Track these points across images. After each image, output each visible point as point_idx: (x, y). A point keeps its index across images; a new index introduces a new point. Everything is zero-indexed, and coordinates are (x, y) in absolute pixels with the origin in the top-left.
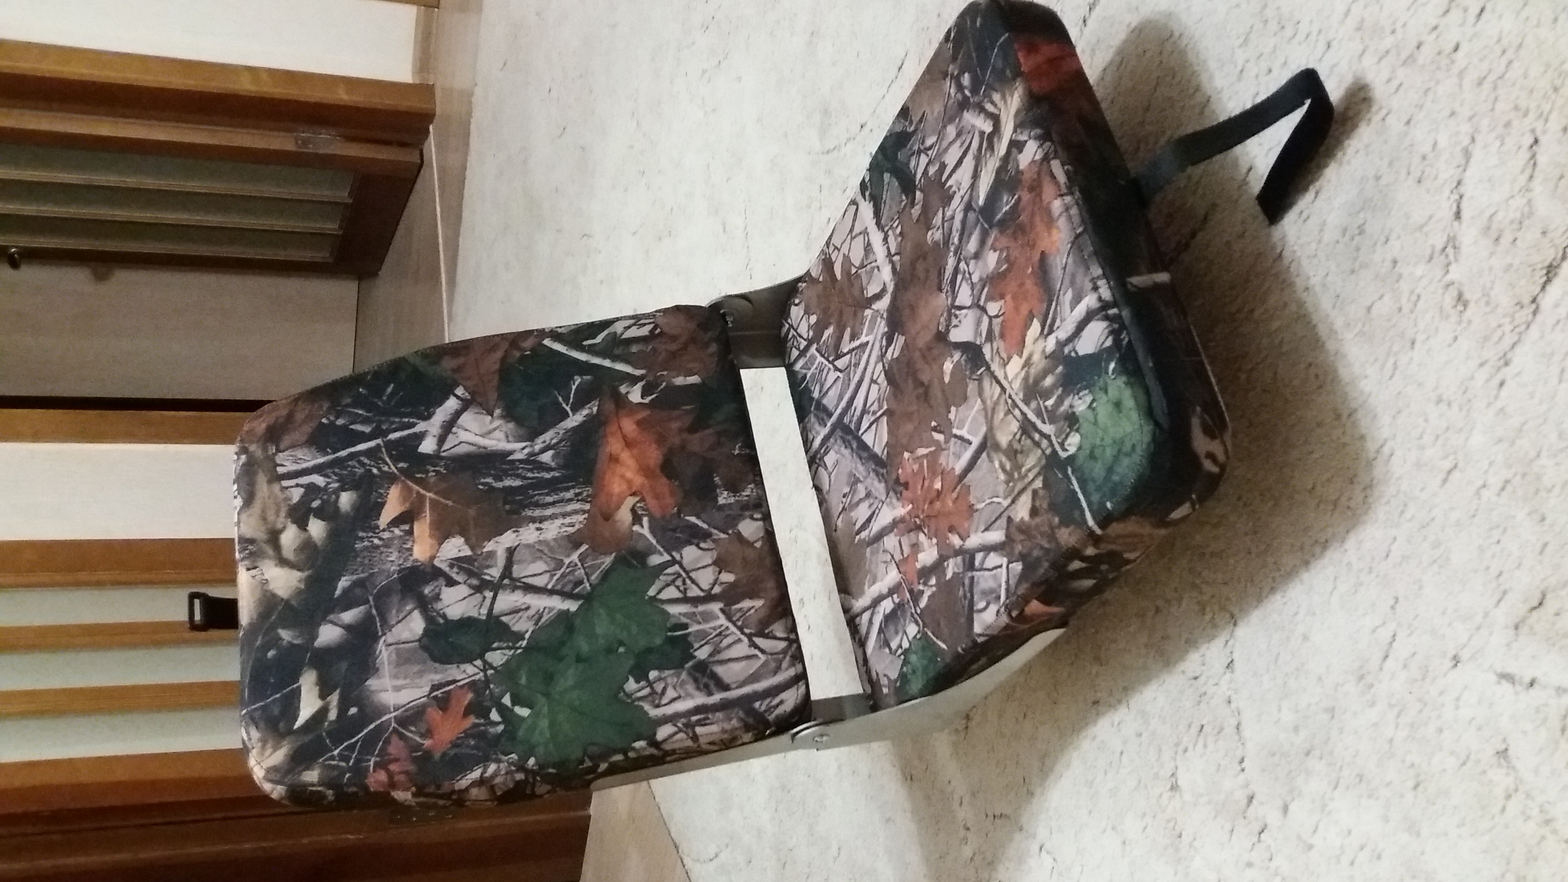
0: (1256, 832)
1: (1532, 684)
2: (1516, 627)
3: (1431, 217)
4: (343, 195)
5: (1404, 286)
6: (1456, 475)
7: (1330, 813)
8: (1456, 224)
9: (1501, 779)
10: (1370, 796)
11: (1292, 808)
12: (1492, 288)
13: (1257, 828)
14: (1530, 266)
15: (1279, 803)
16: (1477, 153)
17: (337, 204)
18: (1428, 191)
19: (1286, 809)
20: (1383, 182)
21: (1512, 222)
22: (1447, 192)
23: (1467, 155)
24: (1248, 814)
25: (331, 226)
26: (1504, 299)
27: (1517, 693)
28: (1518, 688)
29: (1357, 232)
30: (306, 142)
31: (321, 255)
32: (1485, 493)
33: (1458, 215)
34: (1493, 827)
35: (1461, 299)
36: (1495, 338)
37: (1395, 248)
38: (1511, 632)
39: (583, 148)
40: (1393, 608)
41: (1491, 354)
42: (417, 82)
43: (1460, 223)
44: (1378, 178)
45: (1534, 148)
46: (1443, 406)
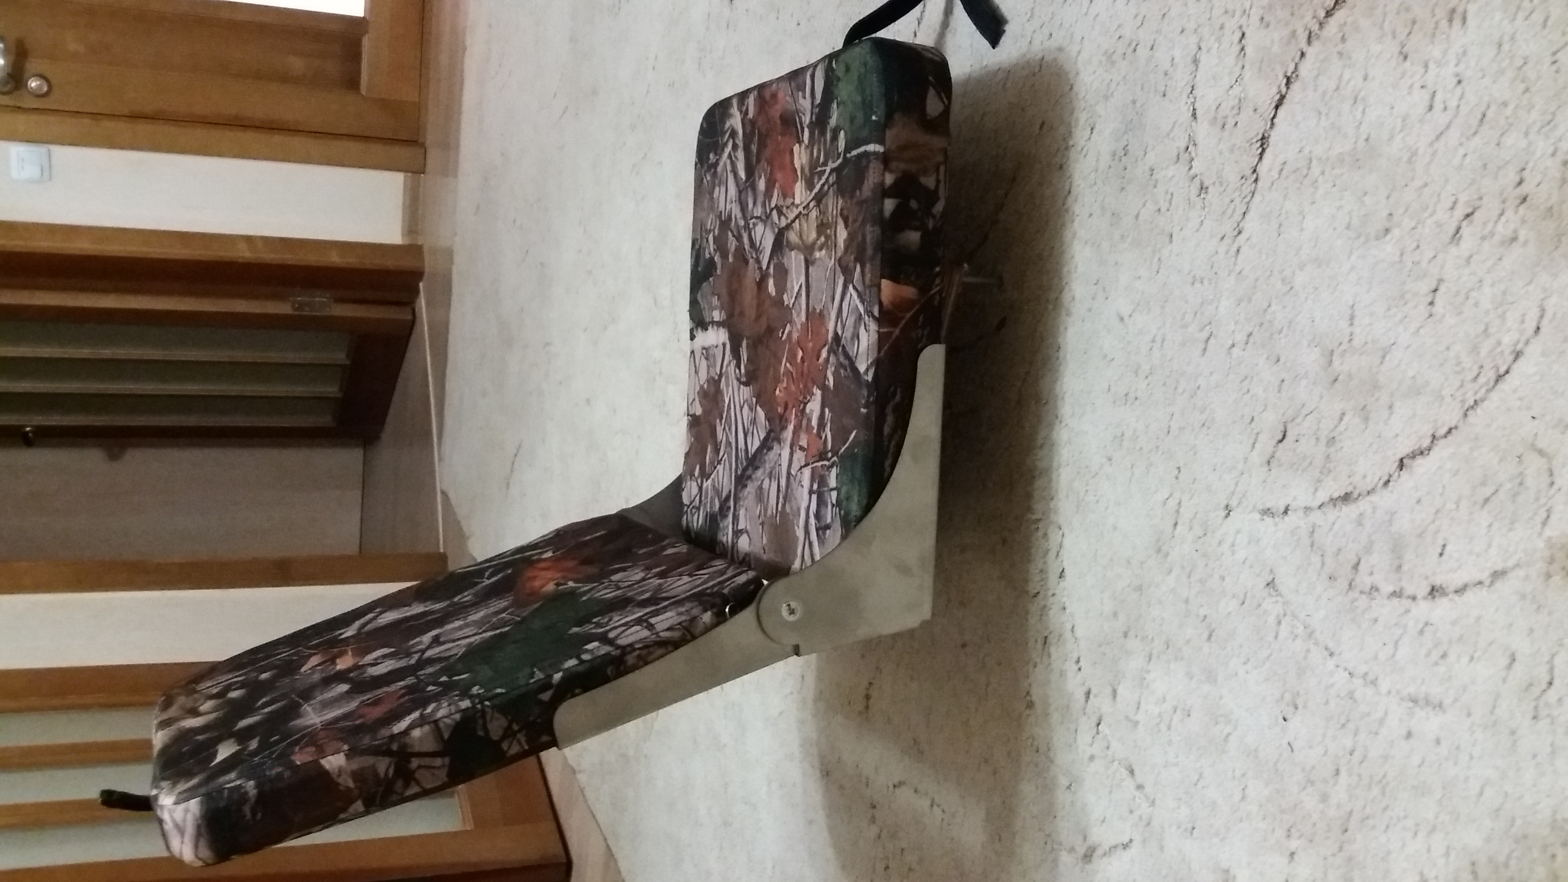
0: (1094, 724)
1: (1286, 512)
2: (1269, 463)
3: (1175, 123)
4: (340, 357)
5: (1161, 189)
6: (1212, 341)
7: (1147, 686)
8: (1194, 124)
9: (1272, 607)
10: (1176, 659)
11: (1120, 690)
12: (1223, 169)
13: (1094, 720)
14: (1248, 142)
15: (1109, 690)
16: (1203, 57)
17: (335, 365)
18: (1171, 101)
19: (1114, 693)
20: (1138, 104)
21: (1233, 108)
22: (1185, 96)
23: (1196, 61)
24: (1087, 710)
25: (332, 390)
26: (1233, 178)
27: (1276, 524)
28: (1277, 519)
29: (1123, 153)
30: (301, 306)
31: (325, 420)
32: (1235, 351)
33: (1194, 115)
34: (1271, 654)
35: (1203, 188)
36: (1230, 211)
37: (1151, 158)
38: (1266, 468)
39: (542, 264)
40: (1177, 478)
41: (1228, 227)
42: (407, 242)
43: (1196, 122)
44: (1134, 102)
45: (1243, 41)
46: (1198, 285)
